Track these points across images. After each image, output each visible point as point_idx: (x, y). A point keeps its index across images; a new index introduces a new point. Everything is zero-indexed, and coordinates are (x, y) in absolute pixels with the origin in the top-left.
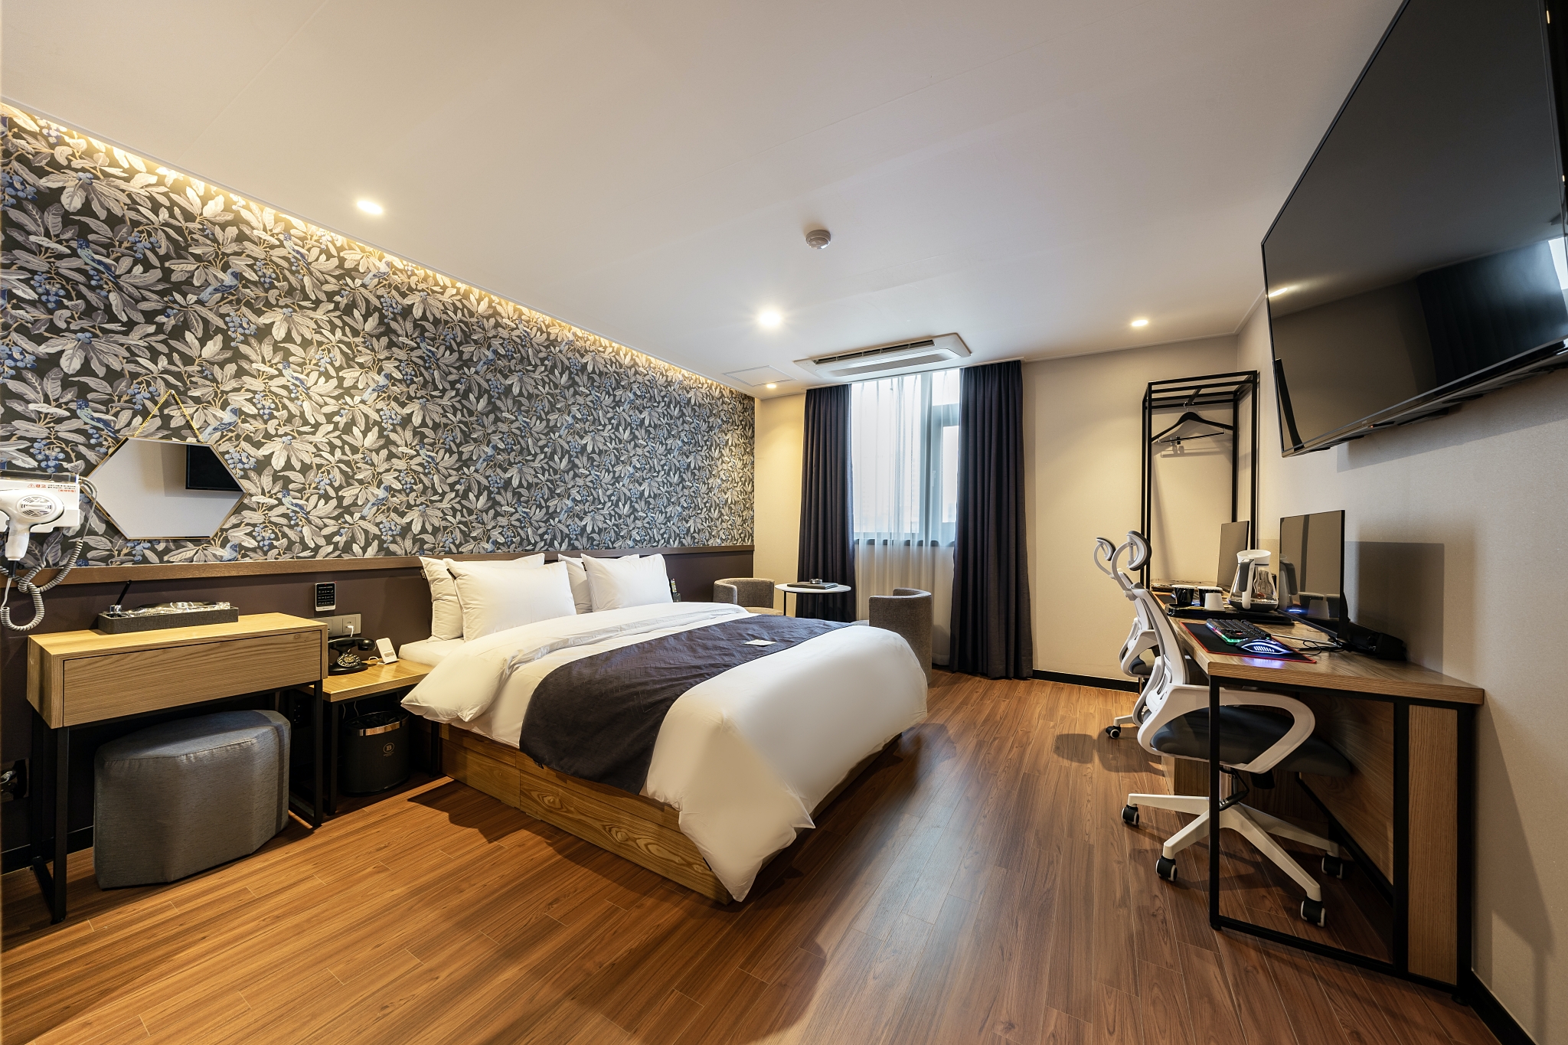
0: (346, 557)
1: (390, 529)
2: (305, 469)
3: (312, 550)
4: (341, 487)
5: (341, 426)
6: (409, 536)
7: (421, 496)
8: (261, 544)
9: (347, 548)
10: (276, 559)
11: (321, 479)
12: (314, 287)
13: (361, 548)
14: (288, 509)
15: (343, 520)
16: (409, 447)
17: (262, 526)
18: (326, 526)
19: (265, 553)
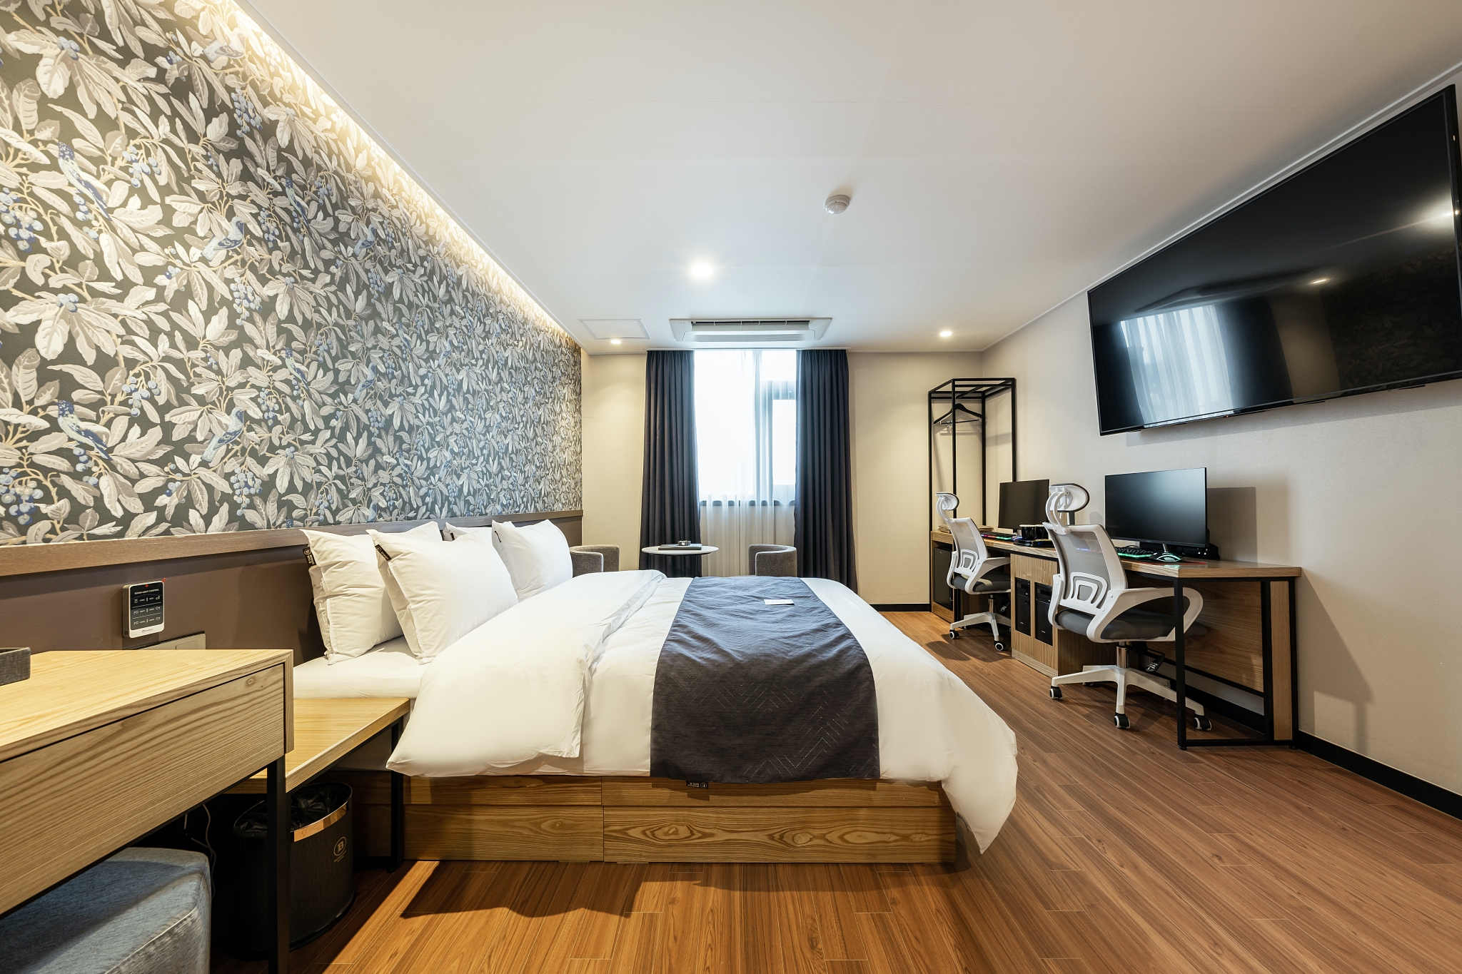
0: (179, 533)
1: (247, 485)
2: (104, 364)
3: (119, 522)
4: (167, 407)
5: (169, 294)
6: (273, 497)
7: (288, 433)
8: (13, 510)
9: (180, 518)
10: (46, 540)
11: (133, 387)
12: (120, 22)
13: (202, 516)
14: (70, 440)
15: (172, 466)
16: (272, 350)
17: (14, 473)
18: (143, 476)
19: (23, 530)
